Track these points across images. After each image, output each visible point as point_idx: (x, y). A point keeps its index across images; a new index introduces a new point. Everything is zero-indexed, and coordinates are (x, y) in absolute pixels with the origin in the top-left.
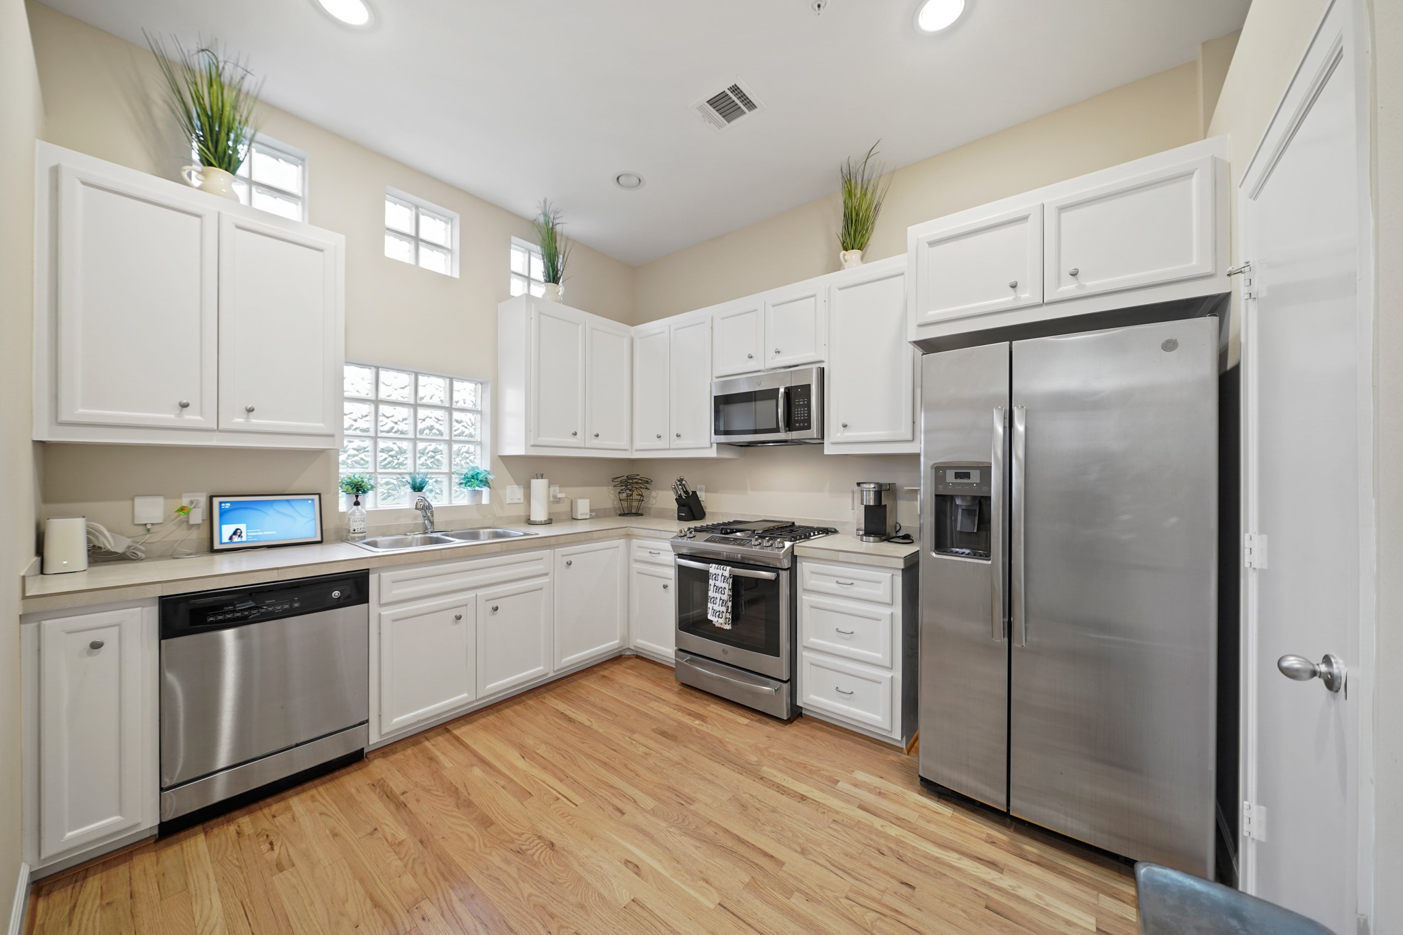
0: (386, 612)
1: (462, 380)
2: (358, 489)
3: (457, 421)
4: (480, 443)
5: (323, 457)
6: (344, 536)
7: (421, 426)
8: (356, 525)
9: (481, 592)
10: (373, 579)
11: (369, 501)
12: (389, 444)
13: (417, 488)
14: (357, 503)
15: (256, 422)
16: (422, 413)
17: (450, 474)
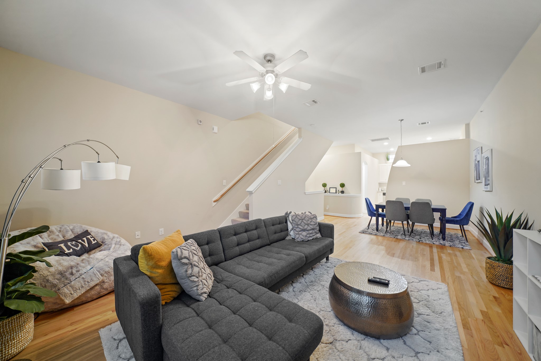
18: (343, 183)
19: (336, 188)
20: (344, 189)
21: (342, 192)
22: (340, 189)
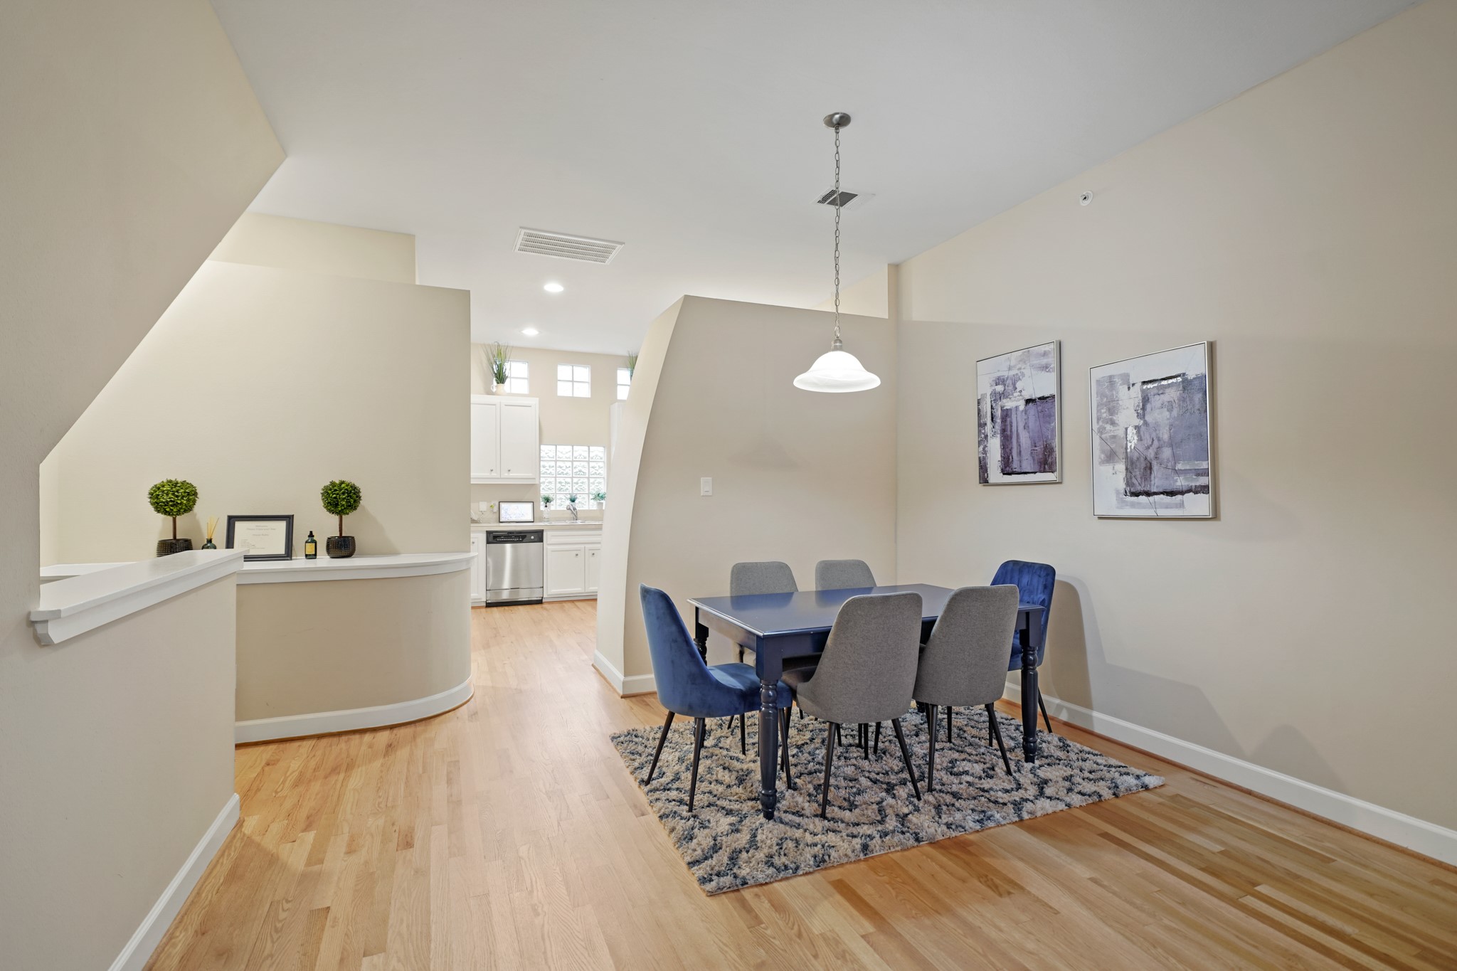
0: (549, 547)
1: (592, 446)
2: (547, 500)
3: (593, 467)
4: (604, 478)
5: (534, 487)
6: (541, 520)
7: (575, 471)
8: (545, 516)
9: (587, 546)
10: (545, 534)
11: (553, 506)
12: (562, 480)
13: (573, 501)
14: (546, 506)
15: (511, 475)
16: (575, 464)
17: (589, 494)
18: (347, 480)
19: (289, 519)
20: (353, 524)
21: (342, 546)
22: (328, 525)
